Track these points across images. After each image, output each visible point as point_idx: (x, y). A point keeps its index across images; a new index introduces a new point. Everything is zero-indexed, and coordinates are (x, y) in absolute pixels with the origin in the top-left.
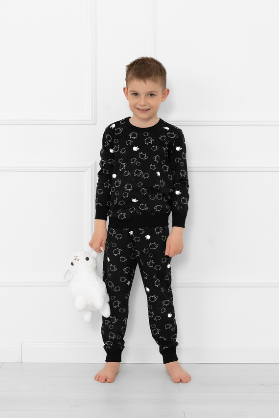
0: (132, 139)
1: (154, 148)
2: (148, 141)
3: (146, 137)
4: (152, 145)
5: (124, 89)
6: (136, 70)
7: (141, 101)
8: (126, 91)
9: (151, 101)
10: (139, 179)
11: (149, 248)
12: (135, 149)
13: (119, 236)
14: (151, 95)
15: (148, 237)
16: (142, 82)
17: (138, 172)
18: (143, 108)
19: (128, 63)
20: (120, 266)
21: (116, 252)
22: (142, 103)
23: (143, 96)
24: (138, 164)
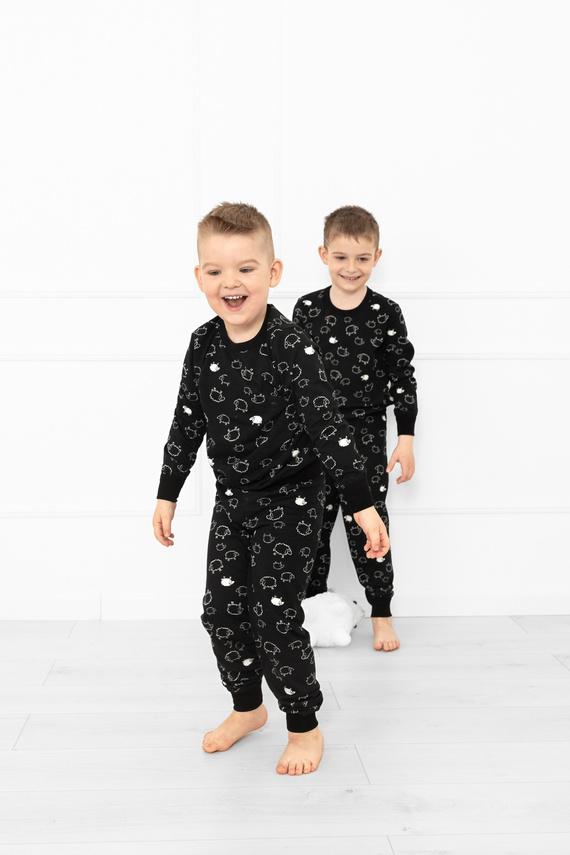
0: (329, 326)
1: (358, 341)
2: (351, 330)
3: (348, 324)
4: (356, 336)
5: (320, 249)
6: (342, 222)
7: (350, 266)
8: (322, 251)
9: (364, 267)
12: (333, 340)
14: (363, 259)
16: (353, 240)
17: (334, 374)
18: (352, 275)
19: (328, 214)
22: (351, 269)
23: (352, 260)
24: (335, 363)
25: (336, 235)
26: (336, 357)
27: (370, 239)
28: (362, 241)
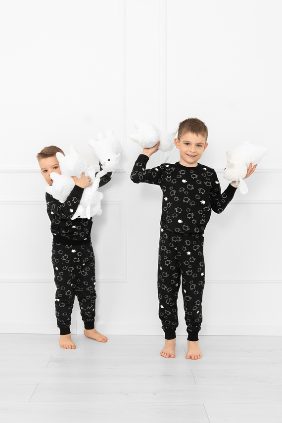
2: (194, 177)
3: (192, 174)
4: (197, 179)
5: (175, 140)
7: (192, 149)
8: (177, 141)
9: (199, 150)
10: (188, 205)
11: (189, 261)
12: (184, 181)
13: (169, 252)
14: (199, 146)
15: (189, 253)
16: (195, 135)
17: (186, 200)
18: (193, 154)
20: (171, 272)
21: (167, 263)
22: (193, 151)
23: (193, 146)
24: (186, 193)
25: (185, 132)
26: (187, 190)
27: (204, 136)
28: (200, 136)
